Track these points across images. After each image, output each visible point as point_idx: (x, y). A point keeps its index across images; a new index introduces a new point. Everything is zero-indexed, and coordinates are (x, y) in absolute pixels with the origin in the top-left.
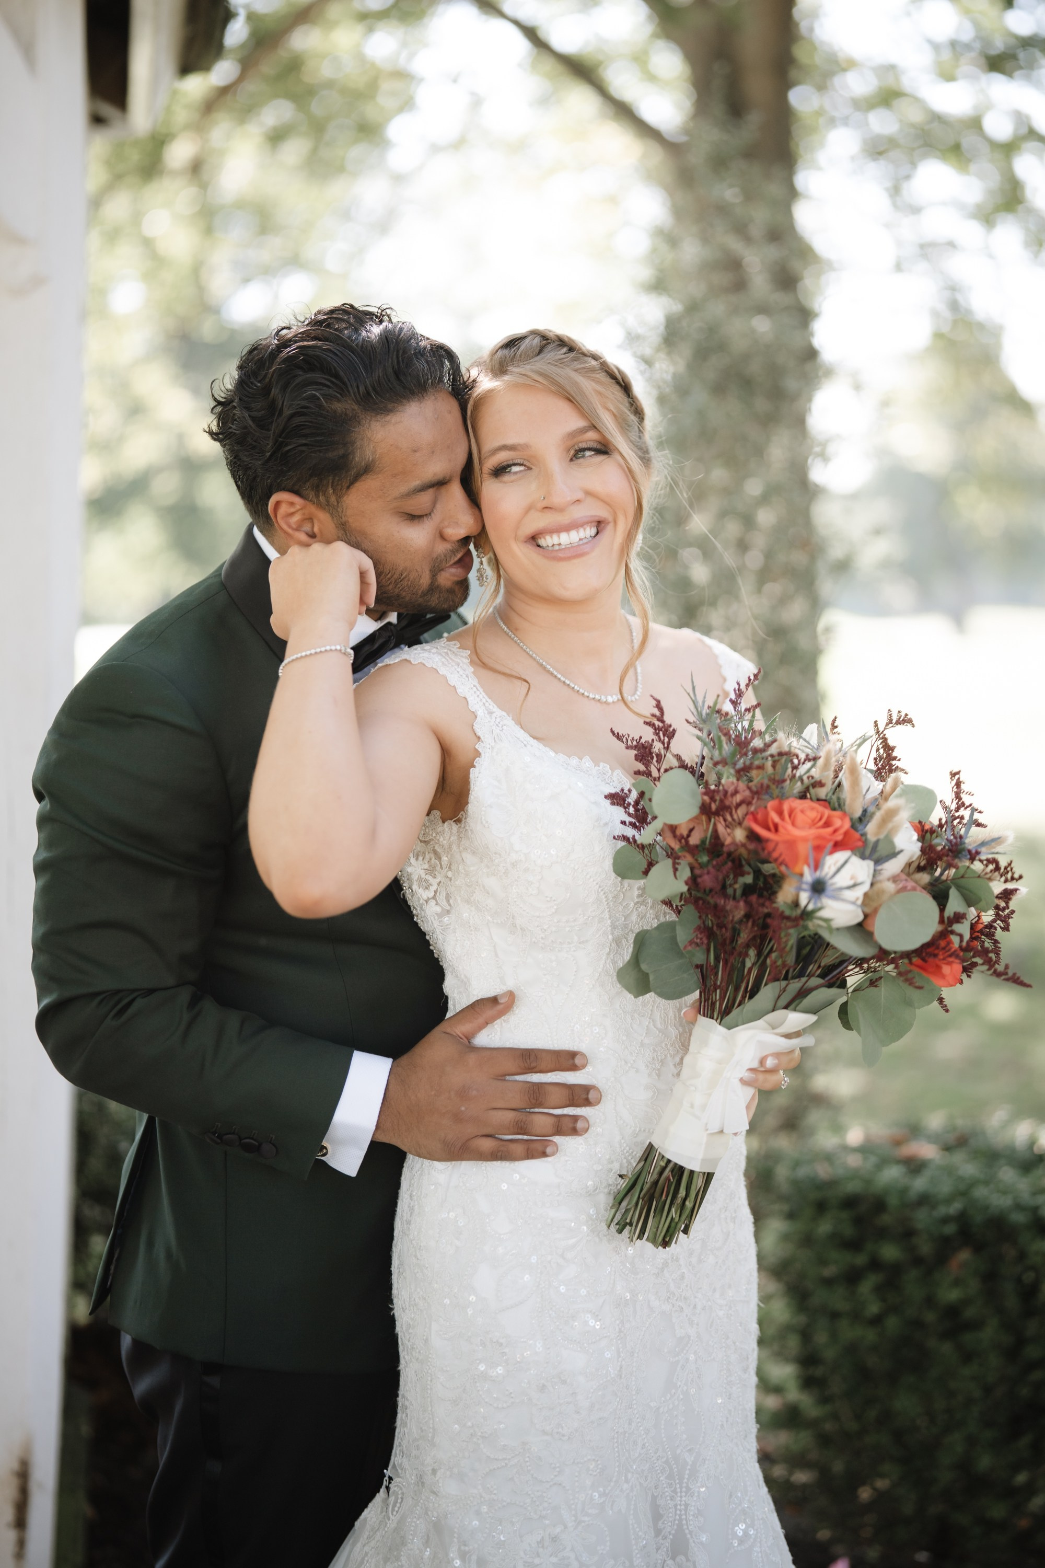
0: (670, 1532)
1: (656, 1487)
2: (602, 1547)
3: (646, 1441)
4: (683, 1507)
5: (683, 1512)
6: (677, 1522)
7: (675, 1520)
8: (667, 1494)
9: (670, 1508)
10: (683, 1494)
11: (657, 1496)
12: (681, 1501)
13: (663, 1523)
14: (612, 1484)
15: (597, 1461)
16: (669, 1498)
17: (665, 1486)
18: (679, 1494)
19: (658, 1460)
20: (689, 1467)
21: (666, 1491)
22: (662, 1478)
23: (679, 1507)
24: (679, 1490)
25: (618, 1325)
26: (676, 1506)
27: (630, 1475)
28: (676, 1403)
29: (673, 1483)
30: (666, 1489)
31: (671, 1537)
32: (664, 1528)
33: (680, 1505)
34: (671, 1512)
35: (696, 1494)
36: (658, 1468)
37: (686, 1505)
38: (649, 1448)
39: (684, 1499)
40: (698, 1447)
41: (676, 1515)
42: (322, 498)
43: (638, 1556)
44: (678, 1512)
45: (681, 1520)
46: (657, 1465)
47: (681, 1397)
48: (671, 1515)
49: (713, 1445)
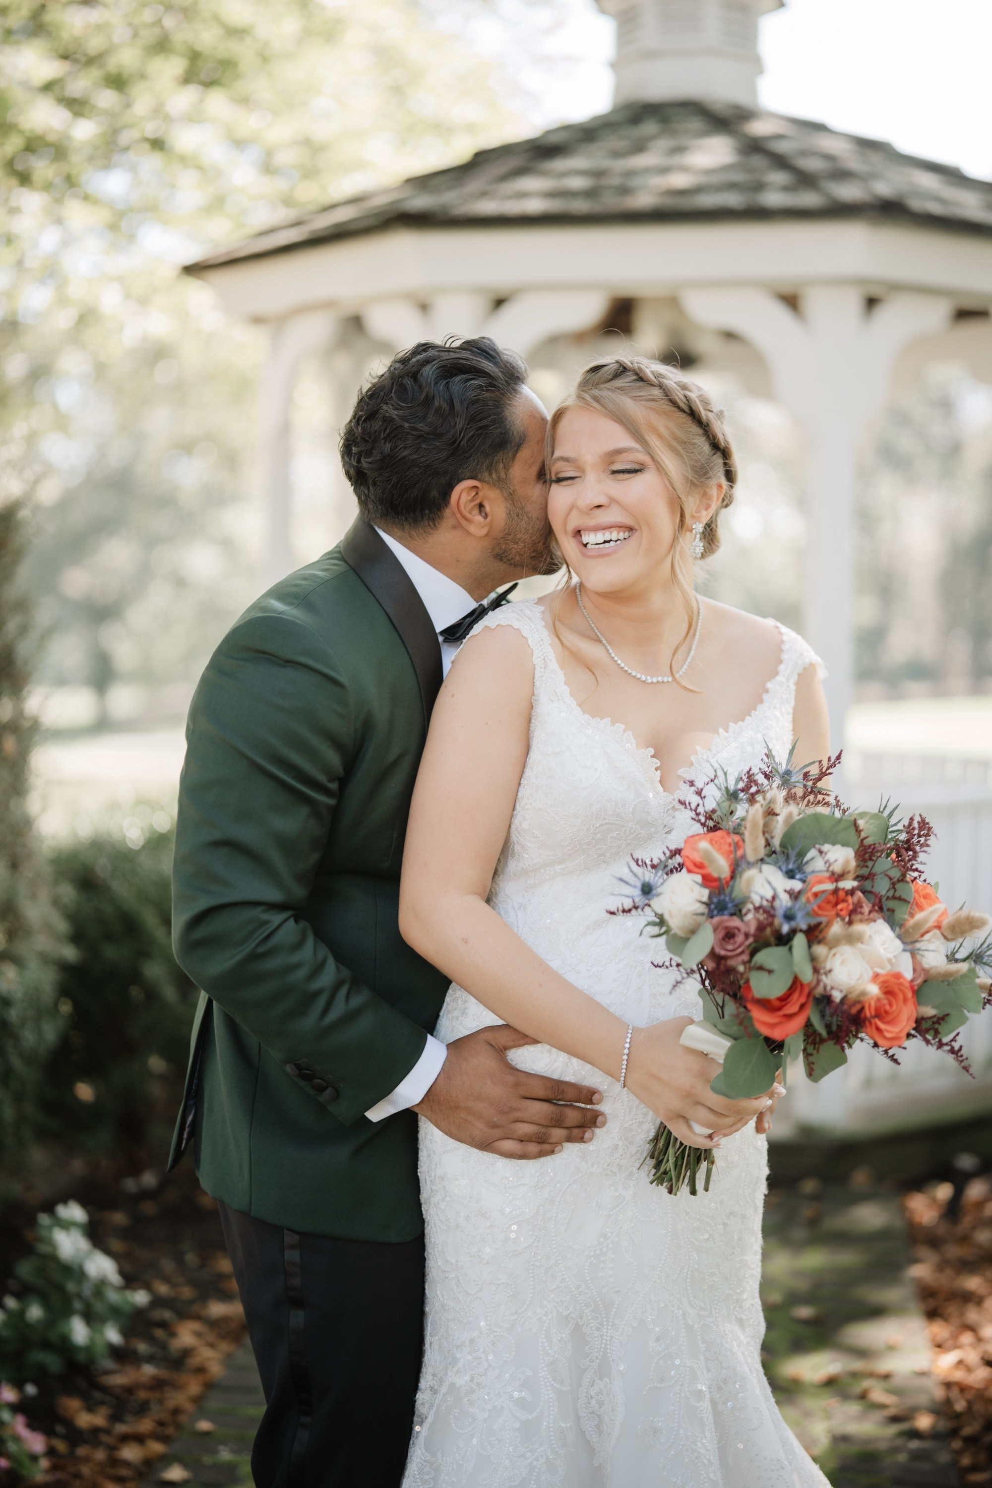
0: (596, 1357)
1: (581, 1318)
2: (507, 1356)
3: (566, 1276)
4: (608, 1338)
5: (608, 1342)
6: (602, 1350)
7: (601, 1348)
8: (592, 1325)
9: (595, 1337)
10: (609, 1327)
11: (583, 1325)
12: (607, 1332)
13: (589, 1348)
14: (525, 1306)
15: (511, 1285)
16: (594, 1328)
17: (590, 1317)
18: (605, 1327)
19: (580, 1295)
20: (615, 1306)
21: (592, 1323)
22: (586, 1311)
23: (605, 1337)
24: (605, 1323)
25: (538, 1177)
26: (602, 1336)
27: (545, 1302)
28: (605, 1250)
29: (599, 1316)
30: (591, 1321)
31: (598, 1361)
32: (591, 1353)
33: (607, 1336)
34: (597, 1341)
35: (621, 1330)
36: (581, 1301)
37: (612, 1337)
38: (570, 1283)
39: (609, 1331)
40: (626, 1291)
41: (602, 1343)
42: (494, 476)
43: (545, 1369)
44: (604, 1341)
45: (606, 1348)
46: (579, 1298)
47: (611, 1246)
48: (597, 1343)
49: (644, 1292)
